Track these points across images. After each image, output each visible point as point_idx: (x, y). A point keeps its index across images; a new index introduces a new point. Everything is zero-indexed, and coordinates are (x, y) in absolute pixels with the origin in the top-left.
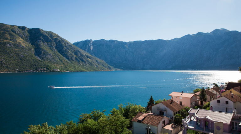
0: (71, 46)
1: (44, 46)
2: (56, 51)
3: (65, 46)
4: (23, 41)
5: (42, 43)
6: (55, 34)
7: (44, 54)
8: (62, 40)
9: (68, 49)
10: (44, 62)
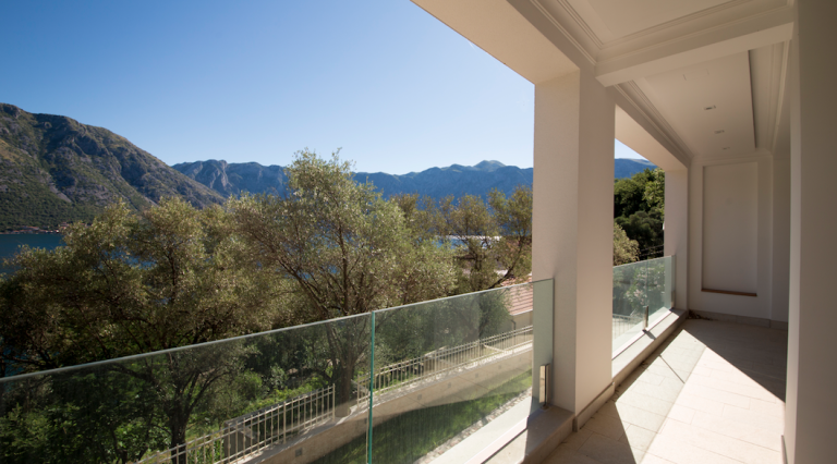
0: (167, 172)
1: (80, 164)
2: (120, 179)
3: (149, 171)
4: (7, 145)
5: (72, 157)
6: (118, 137)
7: (83, 185)
8: (139, 154)
9: (157, 177)
10: (82, 208)
